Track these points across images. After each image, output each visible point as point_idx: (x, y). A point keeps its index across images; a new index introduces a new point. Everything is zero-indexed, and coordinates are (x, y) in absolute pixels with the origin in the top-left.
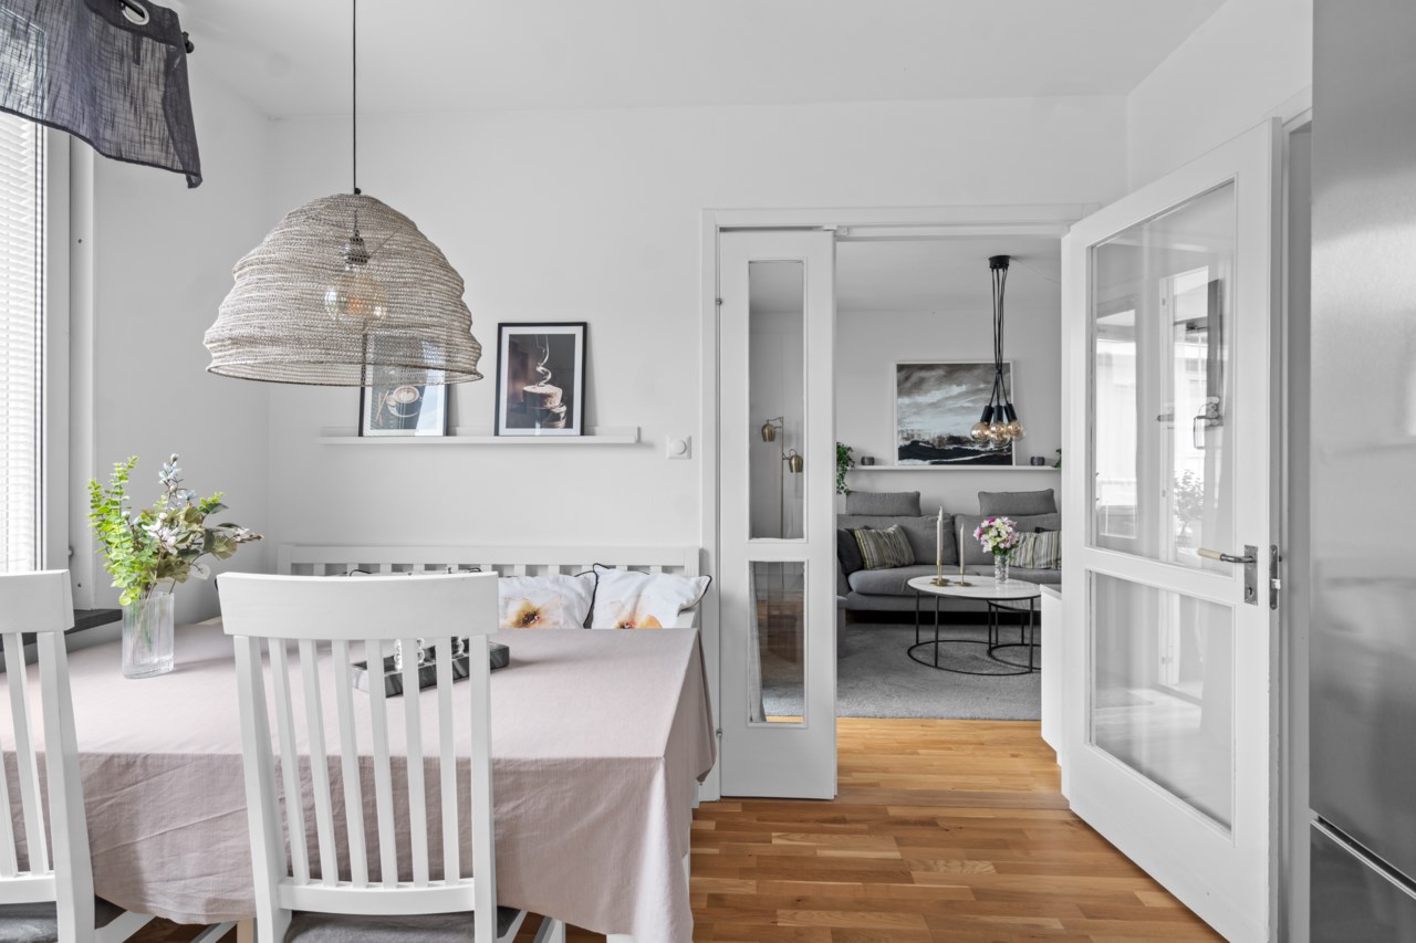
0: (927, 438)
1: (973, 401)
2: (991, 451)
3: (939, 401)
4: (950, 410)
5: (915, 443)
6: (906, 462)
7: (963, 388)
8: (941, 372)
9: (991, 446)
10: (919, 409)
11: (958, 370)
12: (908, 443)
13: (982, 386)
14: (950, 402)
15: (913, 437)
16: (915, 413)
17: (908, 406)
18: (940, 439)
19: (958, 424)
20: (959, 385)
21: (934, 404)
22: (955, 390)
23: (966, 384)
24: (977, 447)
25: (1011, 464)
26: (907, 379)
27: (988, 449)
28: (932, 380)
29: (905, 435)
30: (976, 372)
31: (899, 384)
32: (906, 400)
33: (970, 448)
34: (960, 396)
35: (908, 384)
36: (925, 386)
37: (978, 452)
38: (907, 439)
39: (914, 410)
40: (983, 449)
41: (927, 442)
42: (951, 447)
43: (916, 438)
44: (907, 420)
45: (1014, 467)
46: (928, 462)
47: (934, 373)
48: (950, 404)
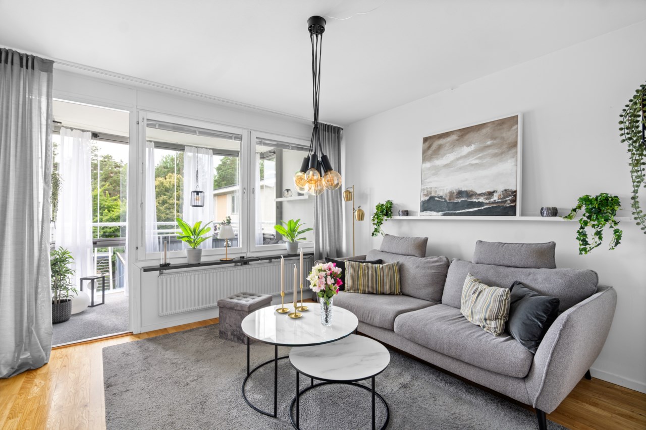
0: (441, 194)
1: (480, 158)
2: (494, 202)
3: (452, 162)
4: (460, 168)
5: (432, 198)
6: (425, 213)
7: (473, 147)
8: (454, 137)
9: (495, 198)
10: (436, 170)
11: (468, 132)
12: (427, 198)
13: (489, 143)
14: (460, 161)
15: (431, 193)
16: (434, 174)
17: (429, 169)
18: (451, 193)
19: (467, 180)
20: (469, 145)
21: (447, 164)
22: (466, 150)
23: (474, 144)
24: (481, 200)
25: (515, 214)
26: (429, 147)
27: (492, 200)
28: (447, 145)
29: (426, 193)
30: (484, 131)
31: (424, 152)
32: (428, 165)
33: (475, 200)
34: (469, 155)
35: (430, 152)
36: (442, 152)
37: (481, 204)
38: (426, 195)
39: (434, 171)
40: (487, 201)
41: (441, 197)
42: (459, 200)
43: (433, 194)
44: (428, 180)
45: (518, 217)
46: (441, 213)
47: (449, 139)
48: (461, 163)
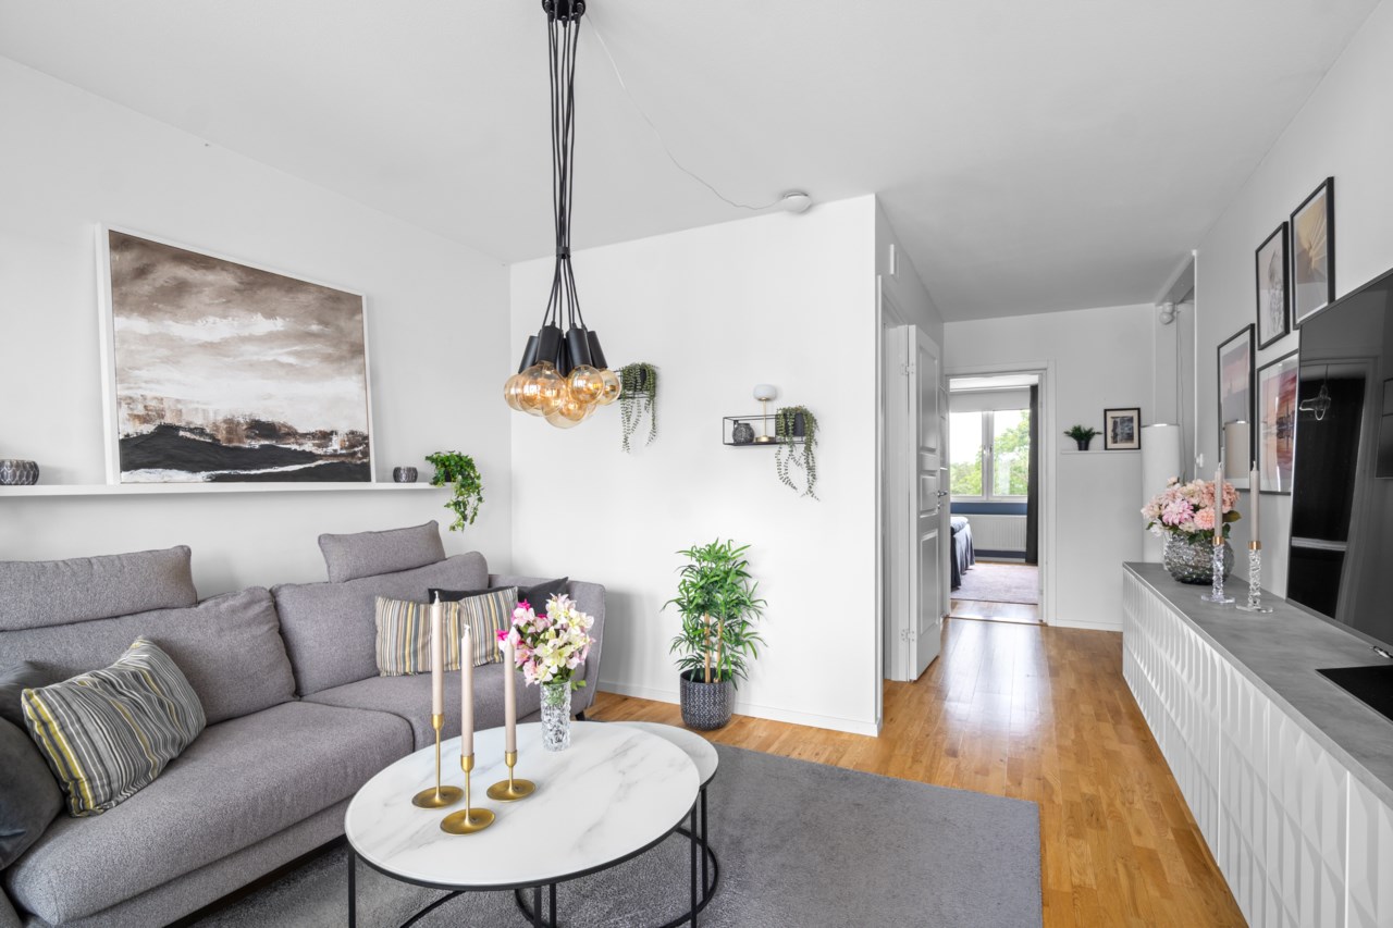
0: (198, 422)
1: (297, 354)
2: (334, 455)
3: (225, 342)
4: (252, 365)
5: (168, 431)
6: (142, 475)
7: (278, 325)
8: (229, 280)
9: (335, 445)
10: (176, 352)
11: (265, 285)
12: (148, 429)
13: (315, 328)
14: (249, 348)
15: (163, 417)
16: (166, 361)
17: (146, 339)
18: (232, 425)
19: (270, 396)
20: (270, 315)
21: (212, 345)
22: (261, 325)
23: (283, 317)
24: (308, 446)
25: (368, 479)
26: (141, 272)
27: (330, 450)
28: (207, 290)
29: (140, 410)
30: (303, 298)
31: (117, 281)
32: (138, 325)
33: (294, 447)
34: (271, 338)
35: (144, 287)
36: (191, 302)
37: (311, 457)
38: (144, 419)
39: (164, 352)
40: (320, 451)
41: (201, 431)
42: (256, 444)
43: (169, 419)
44: (144, 374)
45: (373, 485)
46: (204, 474)
47: (211, 277)
48: (251, 351)
